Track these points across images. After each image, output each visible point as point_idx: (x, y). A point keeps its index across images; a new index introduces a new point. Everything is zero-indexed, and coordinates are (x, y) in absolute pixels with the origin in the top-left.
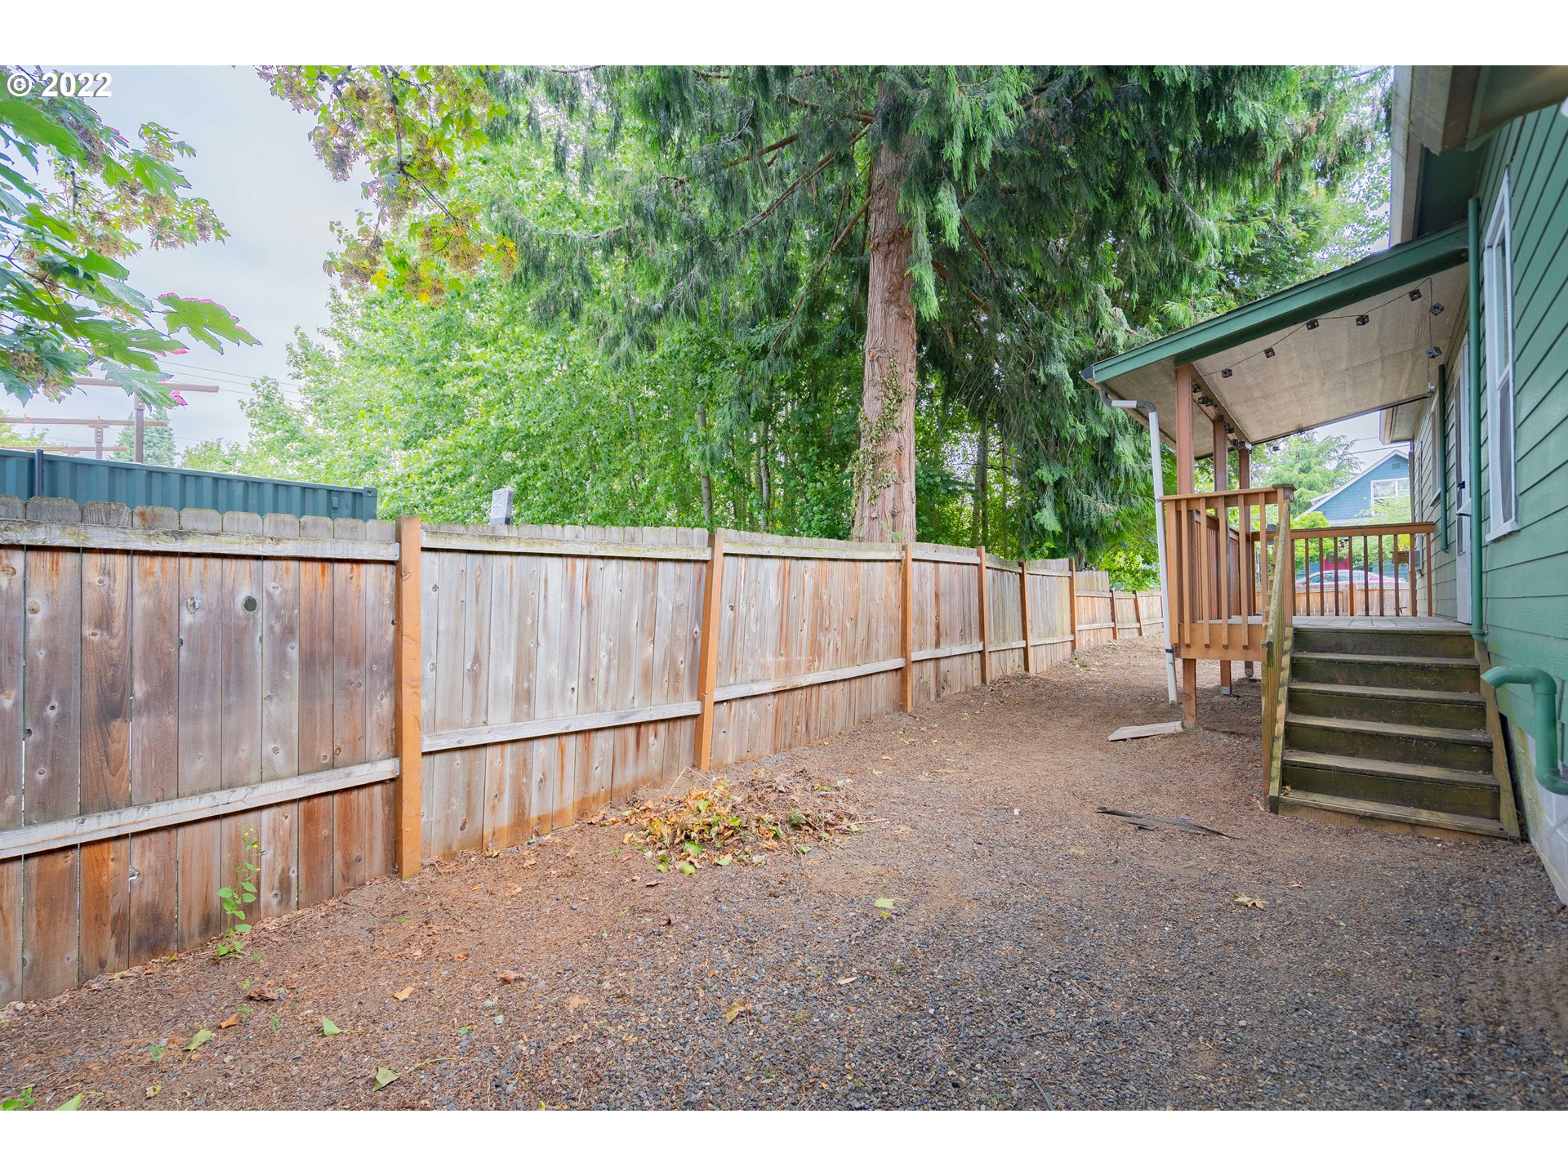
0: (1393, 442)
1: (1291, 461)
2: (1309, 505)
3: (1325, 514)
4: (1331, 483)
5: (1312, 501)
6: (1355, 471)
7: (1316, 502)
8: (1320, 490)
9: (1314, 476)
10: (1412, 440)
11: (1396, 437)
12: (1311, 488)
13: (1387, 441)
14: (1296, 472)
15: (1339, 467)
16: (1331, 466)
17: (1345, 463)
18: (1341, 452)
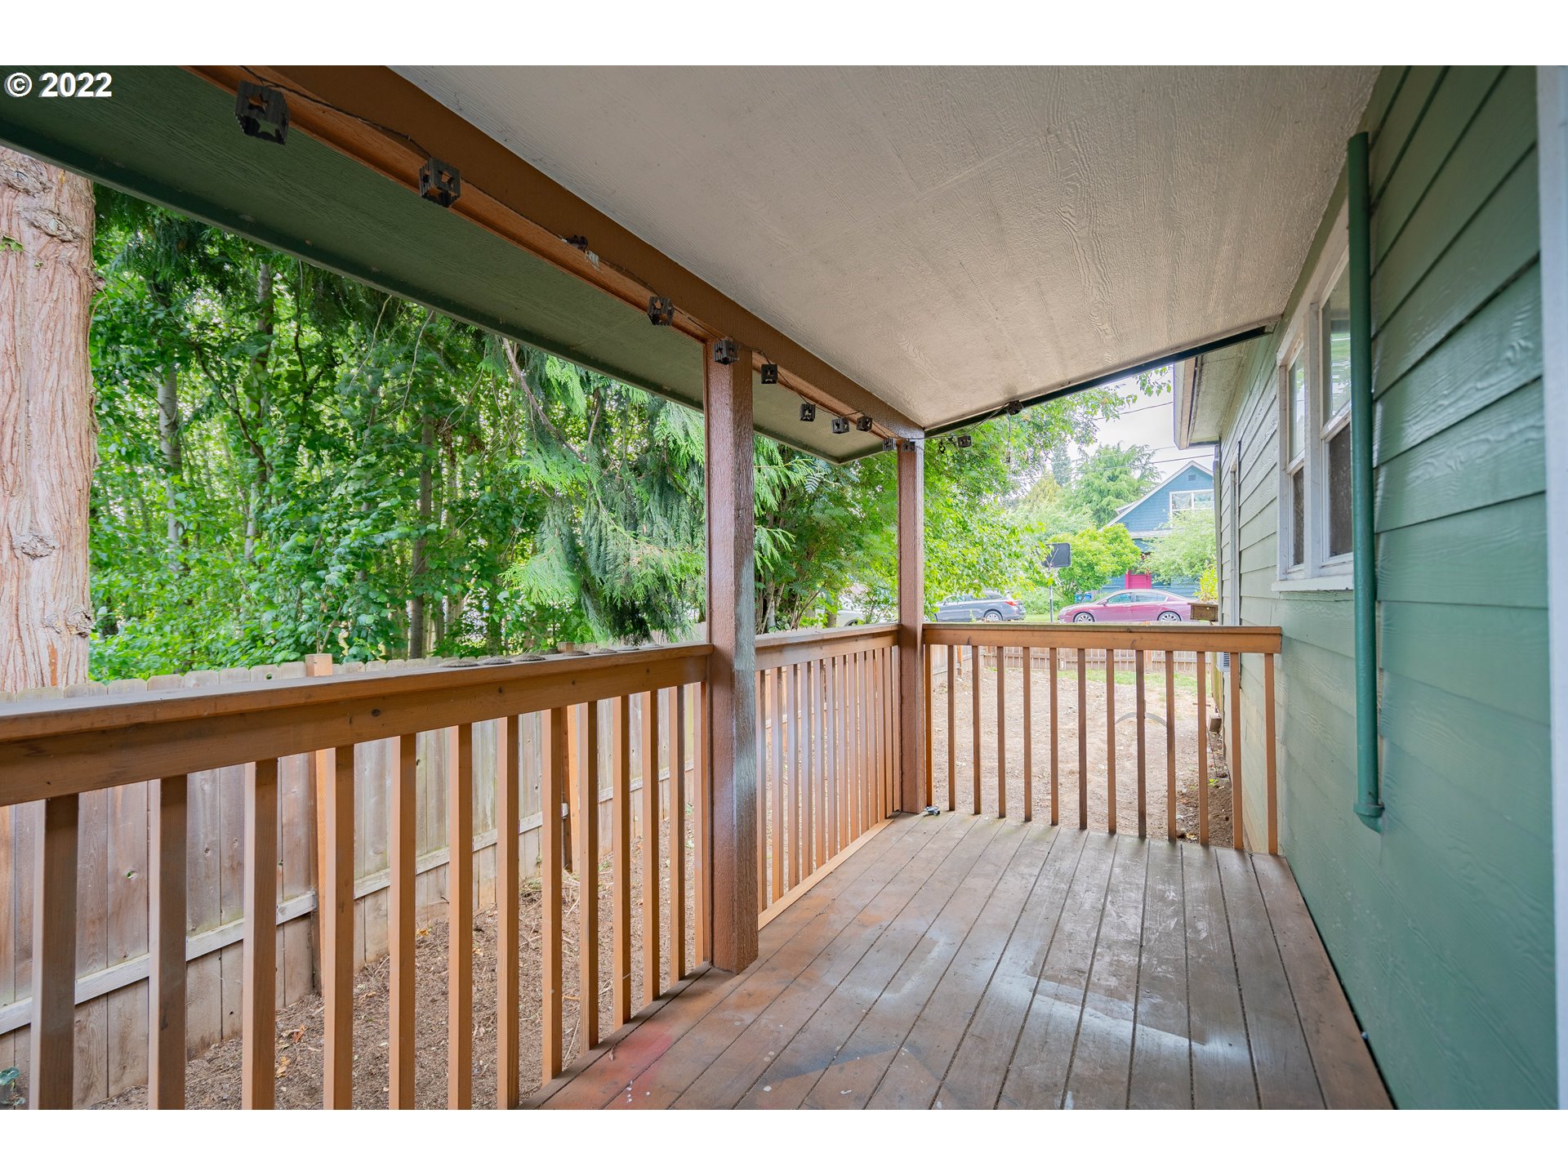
0: (1192, 445)
1: (1100, 469)
2: (1115, 515)
3: (1127, 525)
4: (1137, 492)
5: (1117, 510)
6: (1157, 481)
7: (1121, 512)
8: (1126, 499)
9: (1122, 485)
10: (1218, 443)
11: (1197, 437)
12: (1118, 496)
13: (1185, 443)
14: (1104, 480)
15: (1143, 476)
16: (1137, 474)
17: (1148, 473)
18: (1144, 462)
